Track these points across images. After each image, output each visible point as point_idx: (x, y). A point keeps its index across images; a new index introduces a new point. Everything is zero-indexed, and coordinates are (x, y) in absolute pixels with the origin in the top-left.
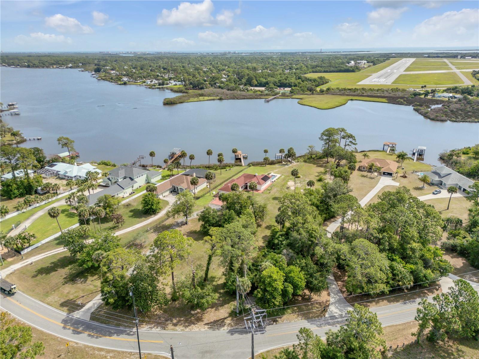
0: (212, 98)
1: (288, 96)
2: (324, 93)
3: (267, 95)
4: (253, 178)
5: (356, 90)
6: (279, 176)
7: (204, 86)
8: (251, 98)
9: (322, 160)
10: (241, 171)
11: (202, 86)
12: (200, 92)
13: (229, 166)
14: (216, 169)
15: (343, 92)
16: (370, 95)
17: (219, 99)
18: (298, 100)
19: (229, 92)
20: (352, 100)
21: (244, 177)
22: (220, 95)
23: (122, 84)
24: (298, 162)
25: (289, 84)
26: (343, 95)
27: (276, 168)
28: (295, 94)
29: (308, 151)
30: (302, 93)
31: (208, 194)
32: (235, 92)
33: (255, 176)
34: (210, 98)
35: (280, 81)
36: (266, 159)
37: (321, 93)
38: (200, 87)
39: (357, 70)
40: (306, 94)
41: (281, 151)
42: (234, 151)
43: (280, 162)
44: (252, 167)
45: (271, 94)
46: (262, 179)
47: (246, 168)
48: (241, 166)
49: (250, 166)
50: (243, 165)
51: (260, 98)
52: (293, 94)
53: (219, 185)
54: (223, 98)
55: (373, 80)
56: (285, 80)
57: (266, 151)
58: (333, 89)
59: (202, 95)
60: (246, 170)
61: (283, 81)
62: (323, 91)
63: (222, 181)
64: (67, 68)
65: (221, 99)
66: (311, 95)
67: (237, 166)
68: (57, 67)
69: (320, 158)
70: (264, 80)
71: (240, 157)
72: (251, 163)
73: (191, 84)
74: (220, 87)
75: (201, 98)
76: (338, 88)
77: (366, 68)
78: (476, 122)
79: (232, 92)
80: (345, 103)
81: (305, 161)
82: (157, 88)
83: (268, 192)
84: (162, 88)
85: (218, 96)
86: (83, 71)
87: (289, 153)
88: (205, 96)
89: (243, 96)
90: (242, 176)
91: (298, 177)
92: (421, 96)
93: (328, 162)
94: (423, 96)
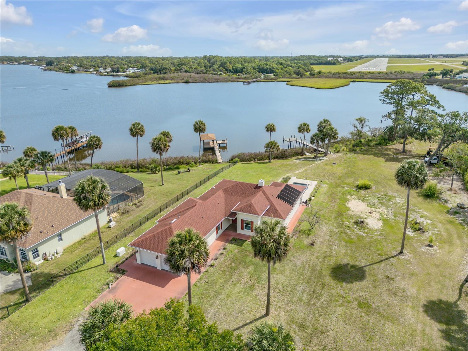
0: (176, 81)
1: (272, 79)
2: (316, 76)
3: (245, 78)
4: (253, 194)
5: (352, 74)
6: (312, 185)
7: (168, 71)
8: (226, 82)
9: (386, 147)
10: (216, 174)
11: (164, 71)
12: (162, 76)
13: (188, 164)
14: (153, 171)
15: (338, 75)
16: (372, 77)
17: (184, 82)
18: (286, 83)
19: (198, 75)
20: (353, 82)
21: (225, 191)
22: (186, 79)
23: (70, 73)
24: (338, 152)
25: (270, 69)
26: (339, 77)
27: (297, 167)
28: (280, 78)
29: (354, 130)
30: (288, 76)
31: (98, 260)
32: (206, 75)
33: (257, 187)
34: (173, 81)
35: (259, 66)
36: (271, 146)
37: (312, 77)
38: (162, 72)
39: (338, 63)
40: (294, 78)
41: (303, 128)
42: (199, 128)
43: (299, 153)
44: (239, 165)
45: (250, 77)
46: (279, 197)
47: (225, 168)
48: (215, 162)
49: (235, 163)
50: (220, 160)
51: (238, 82)
52: (278, 77)
53: (148, 218)
54: (190, 80)
55: (363, 69)
56: (265, 66)
57: (270, 128)
58: (324, 73)
59: (163, 79)
60: (226, 172)
61: (263, 66)
62: (314, 75)
63: (159, 204)
64: (19, 64)
65: (187, 82)
66: (299, 78)
67: (206, 162)
68: (8, 63)
69: (380, 144)
70: (240, 66)
71: (212, 146)
72: (238, 156)
73: (152, 69)
74: (186, 71)
75: (161, 82)
76: (330, 72)
77: (345, 63)
79: (202, 75)
80: (348, 83)
81: (352, 151)
82: (110, 75)
83: (306, 241)
84: (116, 75)
85: (183, 79)
86: (34, 66)
87: (320, 131)
88: (167, 80)
89: (215, 79)
90: (218, 187)
91: (366, 188)
92: (437, 77)
93: (404, 152)
94: (440, 77)
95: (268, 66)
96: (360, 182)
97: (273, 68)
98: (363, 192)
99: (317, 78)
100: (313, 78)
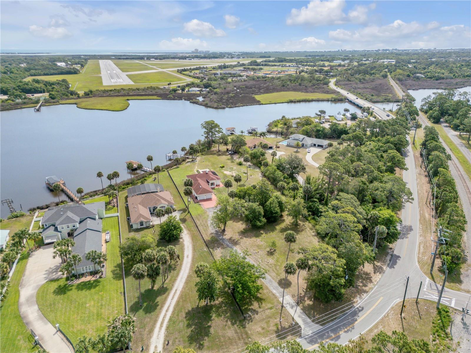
9: (211, 150)
15: (108, 93)
18: (74, 105)
24: (198, 156)
27: (192, 166)
30: (66, 97)
31: (186, 203)
36: (176, 159)
39: (78, 72)
42: (150, 159)
43: (184, 161)
44: (170, 171)
49: (165, 171)
52: (57, 99)
53: (179, 193)
55: (112, 81)
56: (26, 86)
58: (95, 91)
60: (171, 175)
69: (208, 149)
78: (242, 106)
80: (126, 102)
87: (190, 149)
91: (223, 167)
92: (178, 92)
93: (219, 151)
94: (180, 92)
95: (30, 86)
96: (221, 166)
97: (38, 88)
98: (224, 168)
99: (94, 98)
100: (89, 97)
